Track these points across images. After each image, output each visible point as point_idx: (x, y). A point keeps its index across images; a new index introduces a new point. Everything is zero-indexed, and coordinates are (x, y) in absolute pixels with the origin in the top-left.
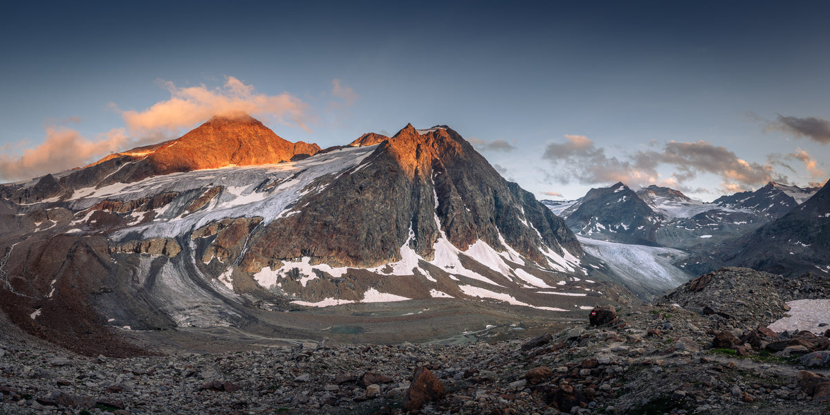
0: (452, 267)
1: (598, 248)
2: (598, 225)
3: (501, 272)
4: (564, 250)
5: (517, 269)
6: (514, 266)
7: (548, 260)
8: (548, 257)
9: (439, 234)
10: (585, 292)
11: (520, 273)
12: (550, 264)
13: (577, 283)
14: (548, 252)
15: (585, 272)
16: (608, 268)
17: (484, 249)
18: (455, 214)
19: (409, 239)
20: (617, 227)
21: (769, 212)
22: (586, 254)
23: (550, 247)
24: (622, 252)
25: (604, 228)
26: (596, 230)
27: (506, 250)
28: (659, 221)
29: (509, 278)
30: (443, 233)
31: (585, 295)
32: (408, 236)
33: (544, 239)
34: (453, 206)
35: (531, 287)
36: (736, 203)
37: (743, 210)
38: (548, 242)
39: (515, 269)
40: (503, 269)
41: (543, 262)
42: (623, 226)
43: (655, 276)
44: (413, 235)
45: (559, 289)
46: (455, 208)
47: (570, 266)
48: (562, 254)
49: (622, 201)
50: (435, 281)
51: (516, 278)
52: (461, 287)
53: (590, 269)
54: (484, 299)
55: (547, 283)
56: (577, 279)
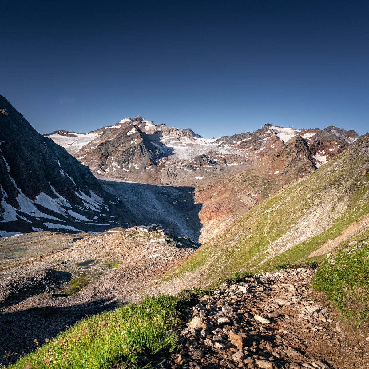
0: (34, 213)
1: (114, 187)
2: (114, 164)
3: (60, 213)
4: (91, 191)
5: (69, 211)
6: (67, 209)
7: (83, 201)
8: (83, 199)
9: (18, 191)
10: (110, 223)
11: (71, 212)
12: (85, 204)
13: (105, 218)
14: (81, 195)
15: (107, 208)
16: (122, 203)
17: (46, 198)
18: (24, 176)
19: (4, 197)
20: (130, 167)
21: (259, 154)
22: (106, 192)
23: (82, 191)
24: (133, 190)
25: (119, 167)
26: (112, 169)
27: (58, 198)
28: (164, 162)
29: (66, 217)
30: (19, 190)
31: (109, 225)
32: (3, 195)
33: (78, 185)
34: (22, 171)
35: (79, 221)
36: (234, 144)
37: (238, 152)
38: (80, 187)
39: (68, 210)
40: (61, 211)
41: (80, 203)
42: (135, 165)
43: (154, 210)
44: (6, 194)
45: (94, 221)
46: (24, 172)
47: (97, 204)
48: (89, 195)
49: (134, 143)
50: (31, 222)
51: (70, 216)
52: (45, 224)
53: (110, 206)
54: (59, 229)
55: (88, 218)
56: (104, 215)
